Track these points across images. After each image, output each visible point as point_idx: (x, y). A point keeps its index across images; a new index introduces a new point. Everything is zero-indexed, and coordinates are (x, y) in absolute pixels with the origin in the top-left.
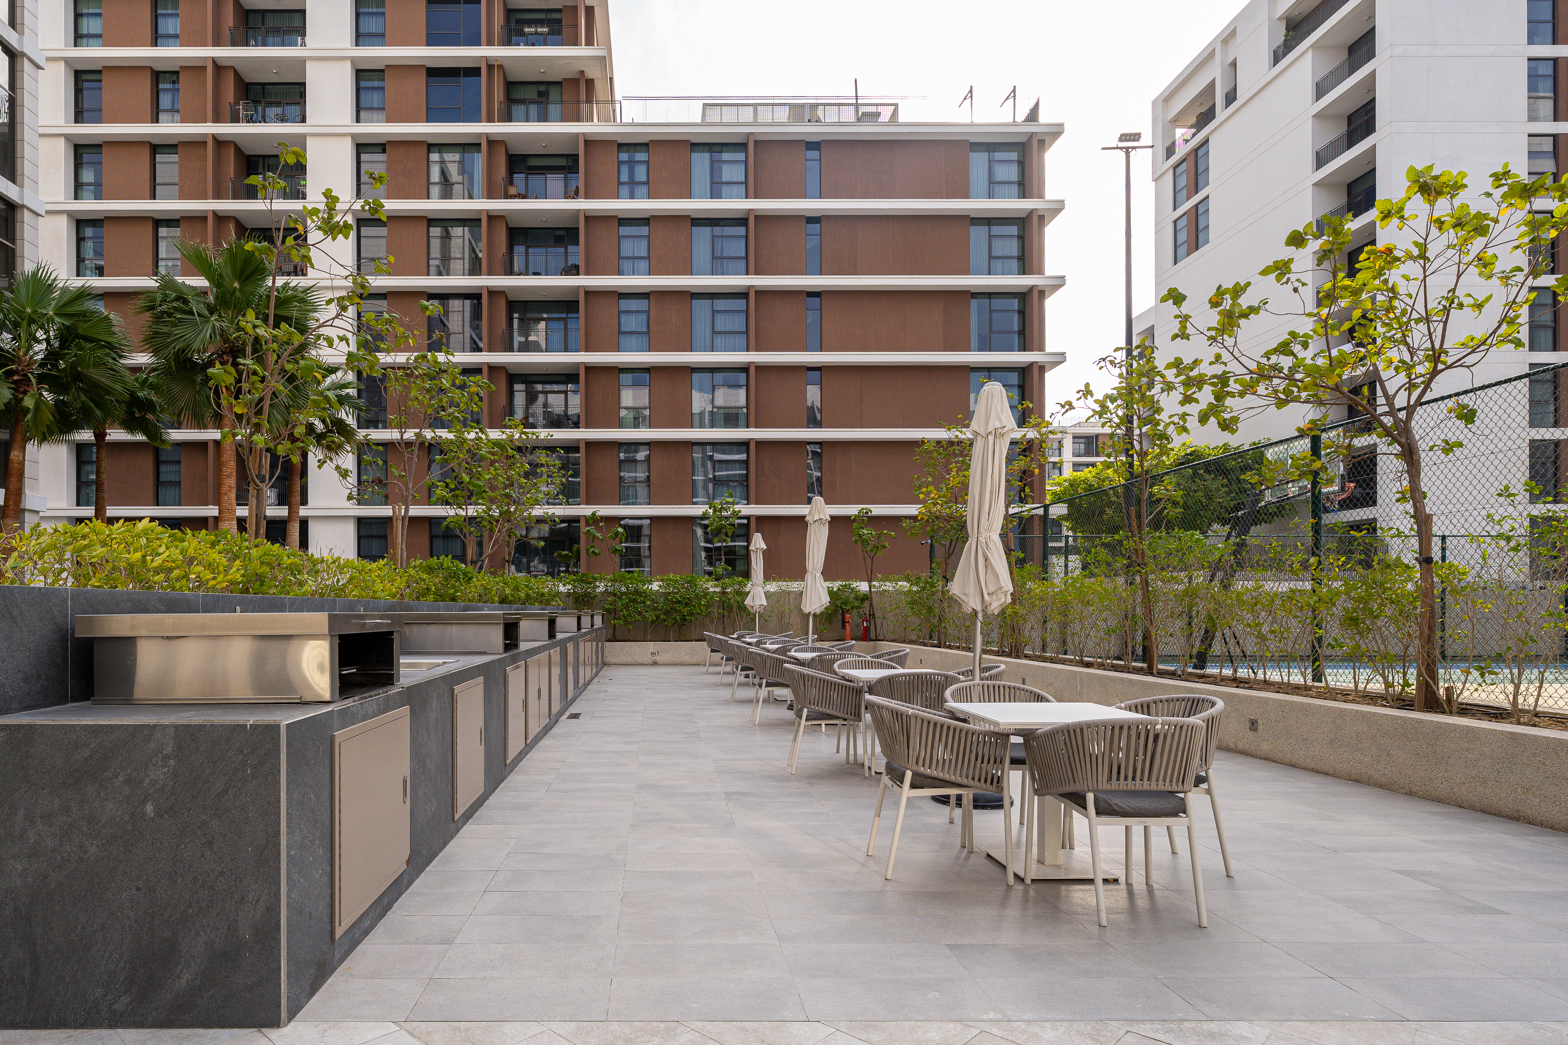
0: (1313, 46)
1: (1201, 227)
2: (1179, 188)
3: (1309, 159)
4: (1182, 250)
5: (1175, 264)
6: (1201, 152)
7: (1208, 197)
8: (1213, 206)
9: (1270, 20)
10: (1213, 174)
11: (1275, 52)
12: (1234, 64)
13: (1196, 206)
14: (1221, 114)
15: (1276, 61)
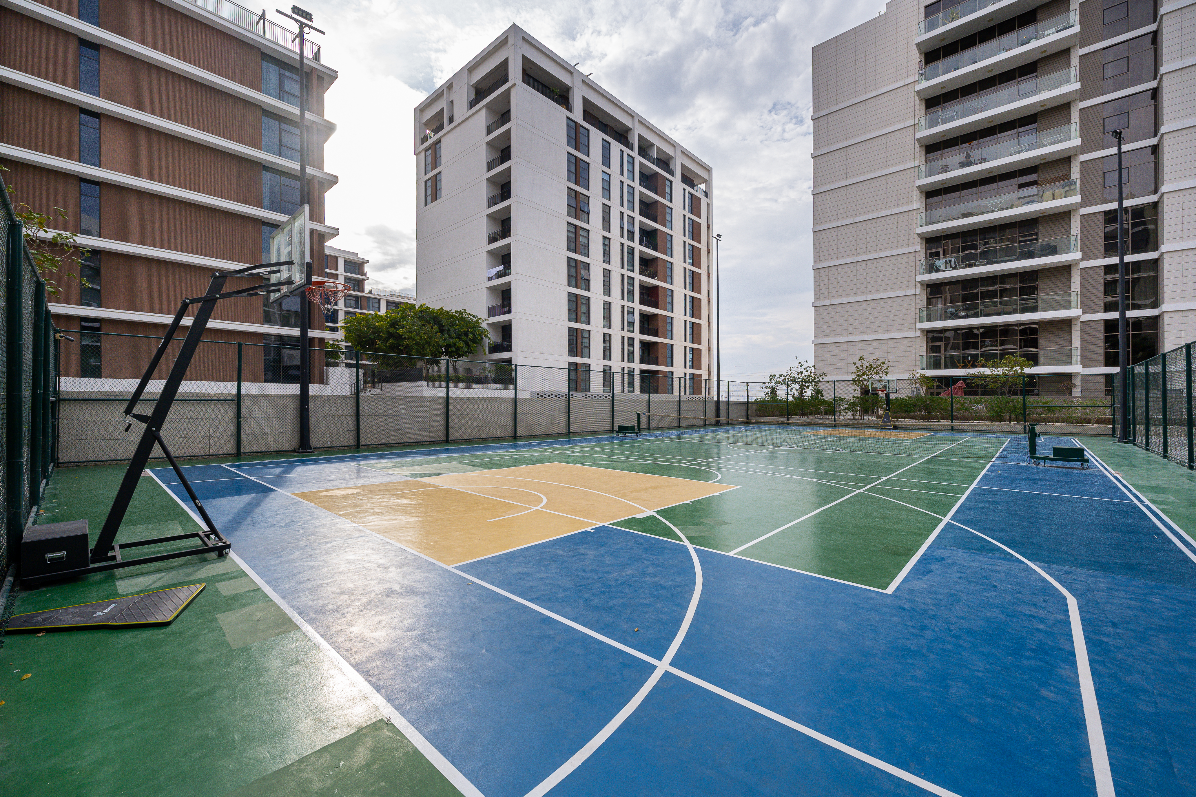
0: (486, 106)
1: (438, 188)
2: (427, 163)
3: (484, 166)
4: (429, 199)
5: (426, 205)
6: (438, 146)
7: (440, 172)
8: (443, 176)
9: (468, 85)
10: (444, 159)
11: (470, 103)
12: (452, 102)
13: (436, 175)
14: (447, 128)
15: (471, 108)
